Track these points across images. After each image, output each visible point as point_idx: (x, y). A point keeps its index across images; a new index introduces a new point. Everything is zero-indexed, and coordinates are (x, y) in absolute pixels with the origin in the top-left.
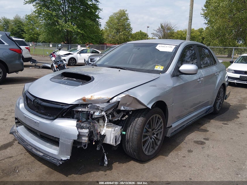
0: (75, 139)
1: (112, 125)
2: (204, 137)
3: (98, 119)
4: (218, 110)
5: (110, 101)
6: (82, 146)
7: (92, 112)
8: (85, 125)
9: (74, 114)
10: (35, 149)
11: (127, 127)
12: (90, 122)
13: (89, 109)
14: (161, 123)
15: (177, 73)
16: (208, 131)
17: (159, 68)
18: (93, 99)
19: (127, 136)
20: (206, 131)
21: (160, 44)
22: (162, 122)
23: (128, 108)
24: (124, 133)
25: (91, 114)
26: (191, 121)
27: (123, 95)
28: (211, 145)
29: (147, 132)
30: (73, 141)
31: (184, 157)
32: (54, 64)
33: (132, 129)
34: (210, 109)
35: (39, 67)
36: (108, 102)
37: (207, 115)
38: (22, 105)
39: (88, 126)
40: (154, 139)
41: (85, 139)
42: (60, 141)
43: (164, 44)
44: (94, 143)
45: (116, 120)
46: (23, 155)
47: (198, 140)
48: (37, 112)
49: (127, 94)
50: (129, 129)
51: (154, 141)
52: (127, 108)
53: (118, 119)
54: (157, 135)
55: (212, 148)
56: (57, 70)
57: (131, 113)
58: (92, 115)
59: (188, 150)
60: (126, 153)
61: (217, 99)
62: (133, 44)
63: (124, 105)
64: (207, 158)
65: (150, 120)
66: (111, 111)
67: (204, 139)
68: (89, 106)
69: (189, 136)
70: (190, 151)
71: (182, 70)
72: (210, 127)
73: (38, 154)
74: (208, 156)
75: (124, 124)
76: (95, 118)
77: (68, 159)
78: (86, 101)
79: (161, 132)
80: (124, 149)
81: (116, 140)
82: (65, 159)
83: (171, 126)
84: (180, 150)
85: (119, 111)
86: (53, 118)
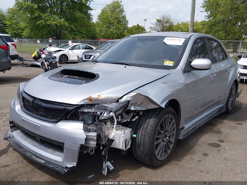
0: (82, 144)
1: (121, 128)
2: (219, 139)
3: (105, 121)
4: (230, 109)
5: (119, 101)
6: (89, 151)
7: (99, 113)
8: (92, 128)
9: (79, 116)
10: (35, 155)
11: (137, 130)
12: (97, 125)
13: (95, 109)
14: (173, 124)
15: (189, 69)
16: (222, 132)
17: (169, 63)
18: (100, 98)
19: (137, 139)
20: (219, 132)
21: (168, 37)
22: (175, 123)
23: (139, 108)
24: (135, 136)
25: (98, 115)
26: (203, 121)
27: (133, 94)
28: (227, 148)
29: (159, 135)
30: (80, 145)
31: (200, 161)
32: (44, 61)
33: (143, 131)
34: (221, 108)
35: (27, 66)
36: (118, 101)
37: (219, 115)
38: (18, 108)
39: (95, 129)
40: (166, 142)
41: (93, 144)
42: (65, 145)
43: (172, 37)
44: (101, 148)
45: (125, 121)
46: (20, 163)
47: (212, 142)
48: (37, 114)
49: (138, 92)
50: (140, 132)
51: (166, 145)
52: (137, 108)
53: (128, 121)
54: (169, 137)
55: (229, 151)
56: (48, 68)
57: (141, 114)
58: (99, 117)
59: (203, 154)
60: (136, 158)
61: (229, 97)
62: (137, 38)
63: (134, 104)
64: (225, 161)
65: (163, 121)
66: (120, 112)
67: (219, 141)
68: (96, 106)
69: (202, 138)
70: (205, 155)
71: (194, 65)
72: (223, 127)
73: (39, 162)
74: (226, 159)
75: (134, 126)
76: (102, 120)
77: (74, 166)
78: (92, 101)
79: (173, 135)
80: (135, 154)
81: (126, 143)
82: (71, 166)
83: (184, 127)
84: (195, 154)
85: (129, 112)
86: (56, 121)
